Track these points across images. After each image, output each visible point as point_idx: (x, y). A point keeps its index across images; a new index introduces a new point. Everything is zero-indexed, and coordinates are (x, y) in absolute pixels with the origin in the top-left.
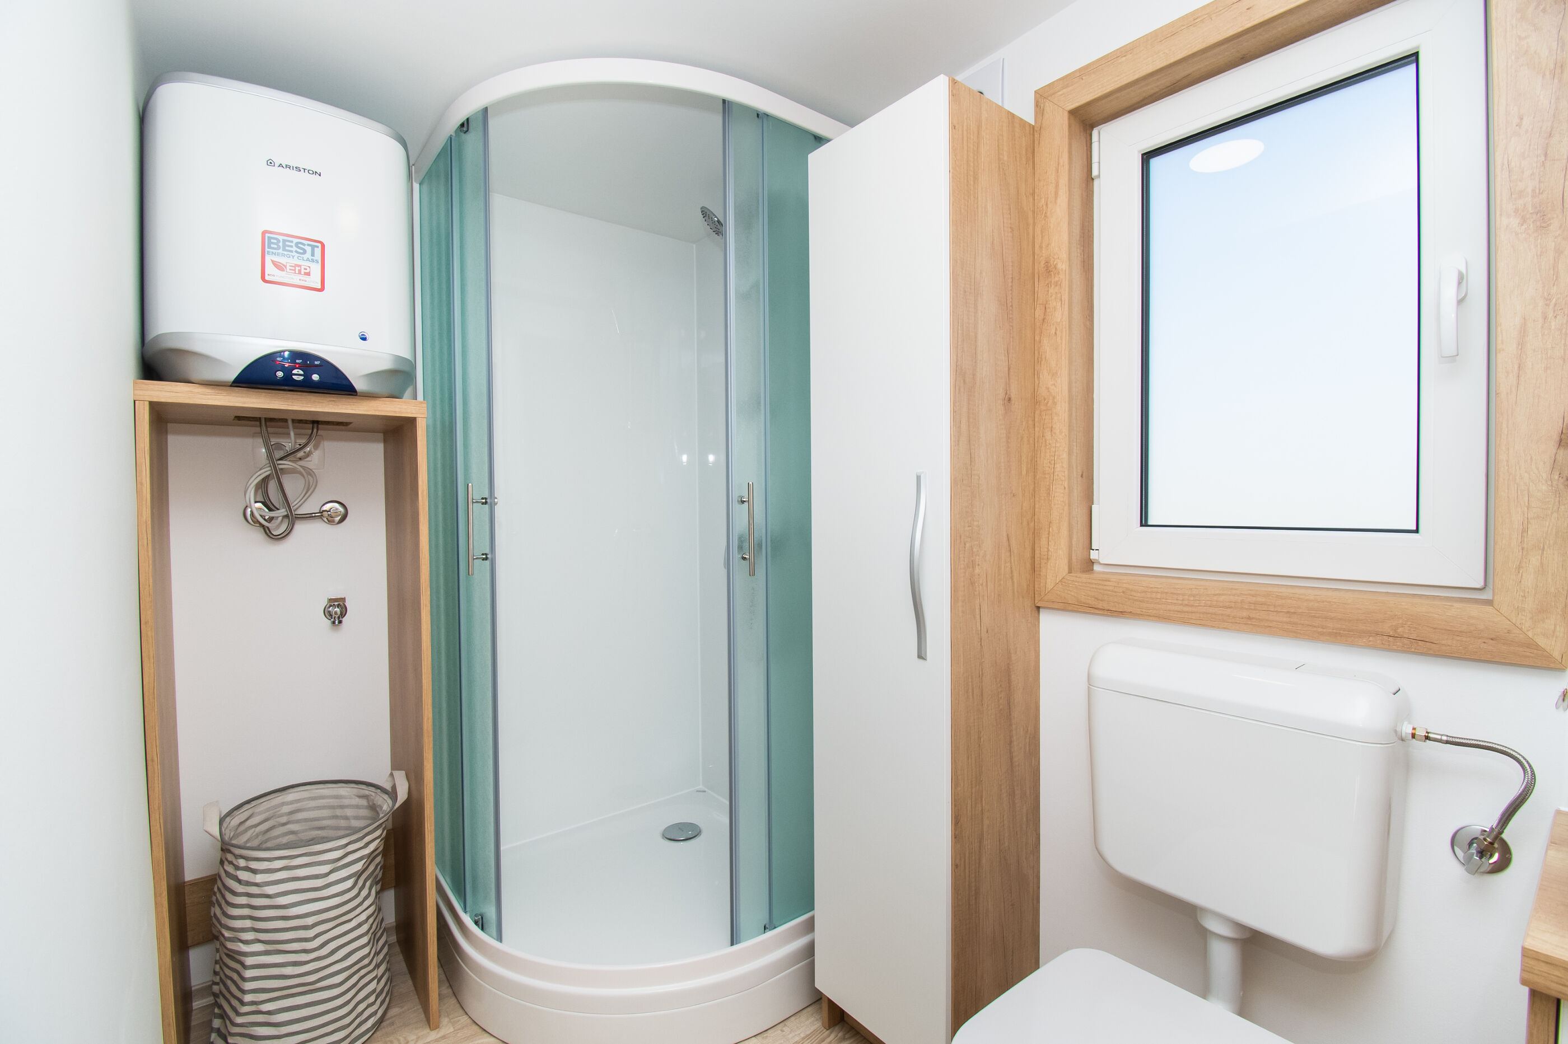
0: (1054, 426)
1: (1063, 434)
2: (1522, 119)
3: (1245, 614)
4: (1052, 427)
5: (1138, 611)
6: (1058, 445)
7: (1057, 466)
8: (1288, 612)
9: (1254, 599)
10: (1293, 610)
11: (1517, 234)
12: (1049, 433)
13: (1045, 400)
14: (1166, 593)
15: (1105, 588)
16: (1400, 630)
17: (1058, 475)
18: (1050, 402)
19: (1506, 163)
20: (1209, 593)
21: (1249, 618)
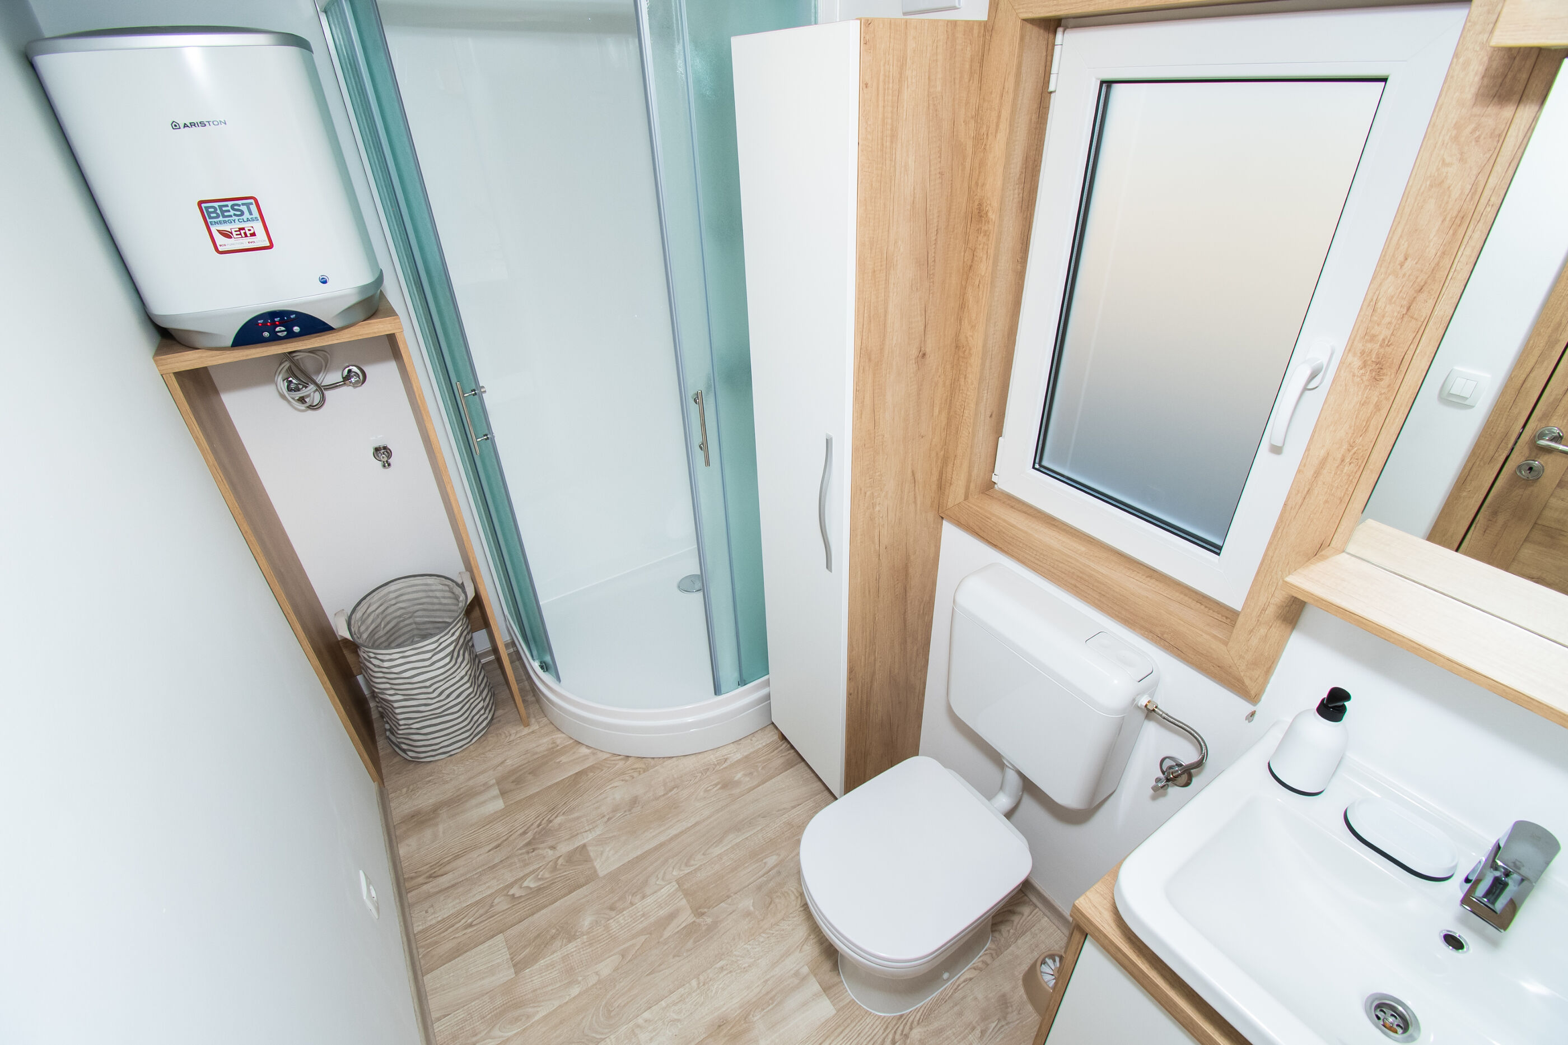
0: (968, 375)
1: (974, 386)
2: (1406, 259)
3: (1073, 582)
4: (966, 375)
5: (1006, 549)
6: (969, 393)
7: (966, 412)
8: (1100, 593)
9: (1081, 575)
10: (1103, 593)
11: (1354, 376)
12: (963, 380)
13: (963, 348)
14: (1027, 545)
15: (986, 523)
16: (1165, 636)
17: (965, 420)
18: (967, 351)
19: (1374, 299)
20: (1054, 557)
21: (1075, 586)
